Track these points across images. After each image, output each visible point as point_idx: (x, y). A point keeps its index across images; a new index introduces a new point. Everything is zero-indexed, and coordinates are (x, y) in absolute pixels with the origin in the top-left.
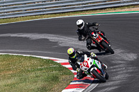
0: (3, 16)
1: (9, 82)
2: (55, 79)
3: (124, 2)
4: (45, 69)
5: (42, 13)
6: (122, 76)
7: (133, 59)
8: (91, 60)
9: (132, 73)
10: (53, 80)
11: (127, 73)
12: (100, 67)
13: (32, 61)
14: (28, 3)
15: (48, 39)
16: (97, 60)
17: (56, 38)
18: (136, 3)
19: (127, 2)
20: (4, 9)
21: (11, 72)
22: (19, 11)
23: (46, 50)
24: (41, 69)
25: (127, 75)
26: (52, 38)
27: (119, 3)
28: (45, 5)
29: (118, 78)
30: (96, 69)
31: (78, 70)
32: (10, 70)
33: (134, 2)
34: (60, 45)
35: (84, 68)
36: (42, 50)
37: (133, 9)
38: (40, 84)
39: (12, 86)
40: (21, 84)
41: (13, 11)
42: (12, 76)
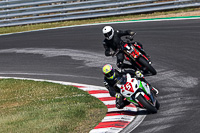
0: (5, 22)
1: (14, 118)
2: (80, 114)
3: (180, 3)
4: (66, 99)
5: (61, 19)
6: (177, 110)
7: (192, 86)
8: (136, 82)
9: (191, 105)
10: (77, 116)
11: (183, 105)
12: (148, 92)
13: (47, 89)
14: (41, 5)
15: (70, 57)
16: (145, 81)
17: (82, 55)
18: (197, 4)
19: (184, 3)
20: (7, 13)
21: (17, 105)
22: (28, 15)
23: (68, 72)
24: (61, 100)
25: (184, 109)
26: (75, 54)
27: (173, 4)
28: (66, 7)
29: (171, 113)
30: (143, 94)
31: (118, 95)
32: (15, 101)
33: (193, 2)
34: (87, 64)
35: (125, 93)
36: (62, 72)
37: (192, 13)
38: (58, 122)
39: (18, 124)
40: (31, 122)
41: (20, 16)
42: (19, 110)
